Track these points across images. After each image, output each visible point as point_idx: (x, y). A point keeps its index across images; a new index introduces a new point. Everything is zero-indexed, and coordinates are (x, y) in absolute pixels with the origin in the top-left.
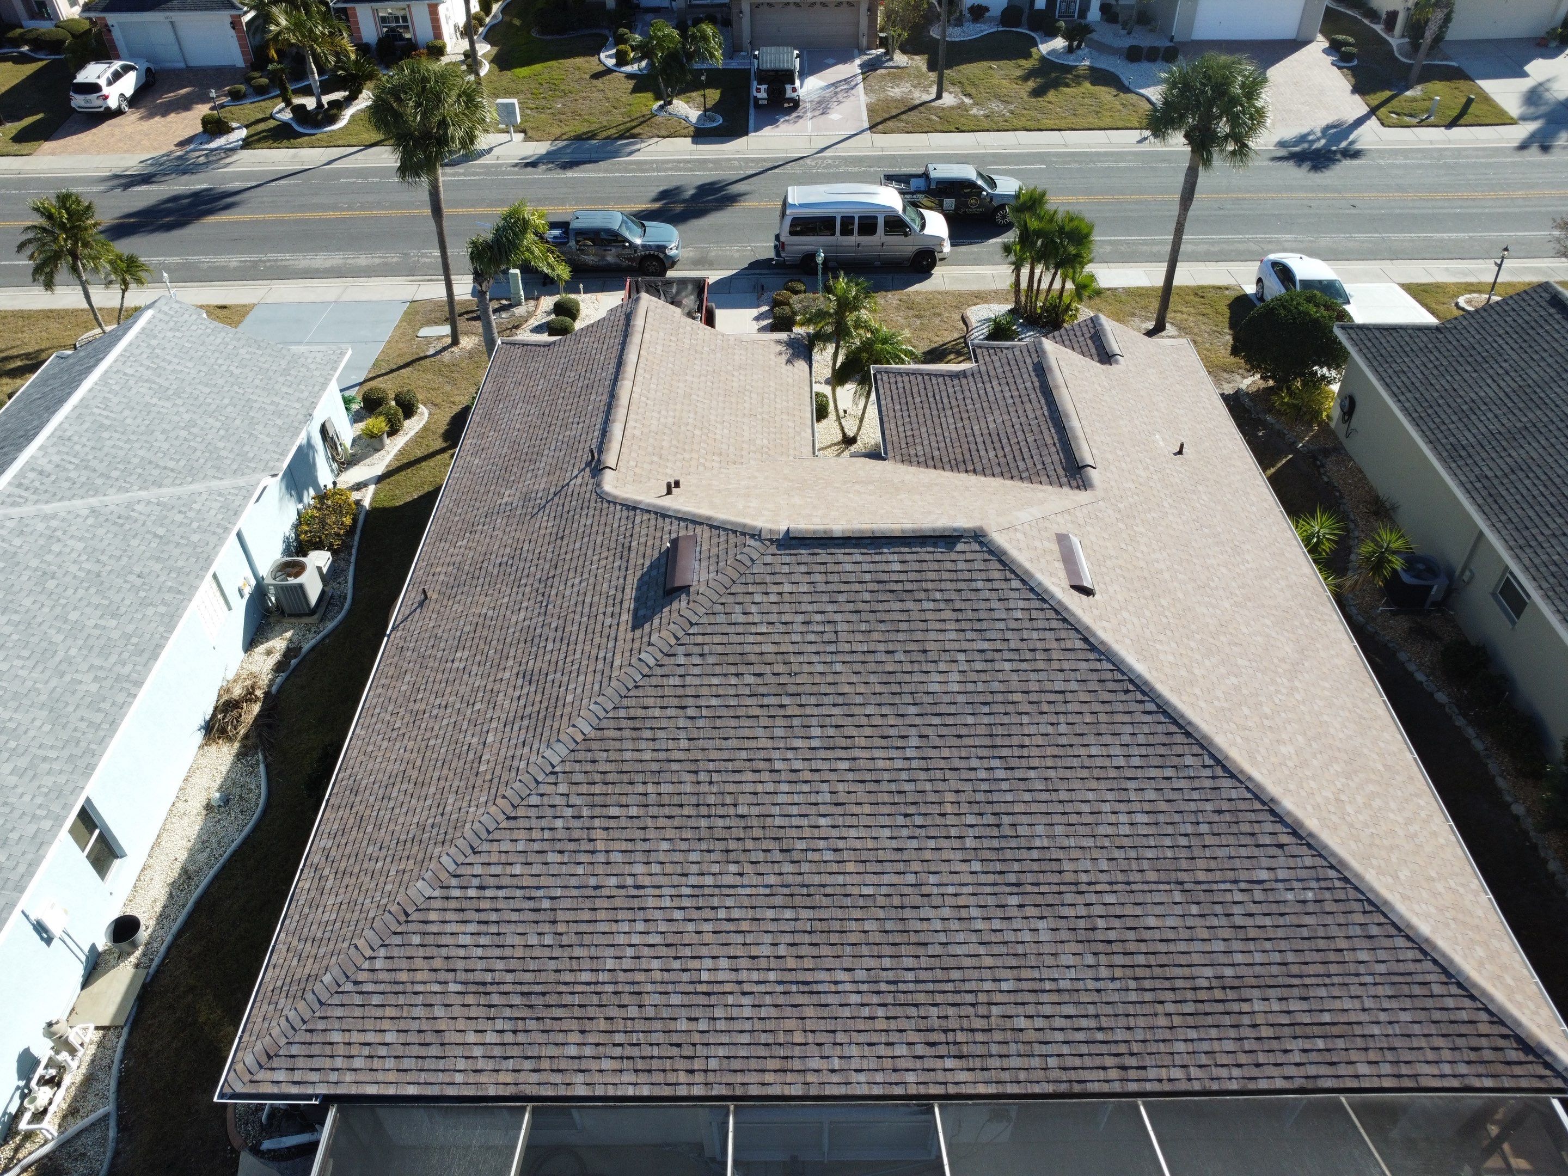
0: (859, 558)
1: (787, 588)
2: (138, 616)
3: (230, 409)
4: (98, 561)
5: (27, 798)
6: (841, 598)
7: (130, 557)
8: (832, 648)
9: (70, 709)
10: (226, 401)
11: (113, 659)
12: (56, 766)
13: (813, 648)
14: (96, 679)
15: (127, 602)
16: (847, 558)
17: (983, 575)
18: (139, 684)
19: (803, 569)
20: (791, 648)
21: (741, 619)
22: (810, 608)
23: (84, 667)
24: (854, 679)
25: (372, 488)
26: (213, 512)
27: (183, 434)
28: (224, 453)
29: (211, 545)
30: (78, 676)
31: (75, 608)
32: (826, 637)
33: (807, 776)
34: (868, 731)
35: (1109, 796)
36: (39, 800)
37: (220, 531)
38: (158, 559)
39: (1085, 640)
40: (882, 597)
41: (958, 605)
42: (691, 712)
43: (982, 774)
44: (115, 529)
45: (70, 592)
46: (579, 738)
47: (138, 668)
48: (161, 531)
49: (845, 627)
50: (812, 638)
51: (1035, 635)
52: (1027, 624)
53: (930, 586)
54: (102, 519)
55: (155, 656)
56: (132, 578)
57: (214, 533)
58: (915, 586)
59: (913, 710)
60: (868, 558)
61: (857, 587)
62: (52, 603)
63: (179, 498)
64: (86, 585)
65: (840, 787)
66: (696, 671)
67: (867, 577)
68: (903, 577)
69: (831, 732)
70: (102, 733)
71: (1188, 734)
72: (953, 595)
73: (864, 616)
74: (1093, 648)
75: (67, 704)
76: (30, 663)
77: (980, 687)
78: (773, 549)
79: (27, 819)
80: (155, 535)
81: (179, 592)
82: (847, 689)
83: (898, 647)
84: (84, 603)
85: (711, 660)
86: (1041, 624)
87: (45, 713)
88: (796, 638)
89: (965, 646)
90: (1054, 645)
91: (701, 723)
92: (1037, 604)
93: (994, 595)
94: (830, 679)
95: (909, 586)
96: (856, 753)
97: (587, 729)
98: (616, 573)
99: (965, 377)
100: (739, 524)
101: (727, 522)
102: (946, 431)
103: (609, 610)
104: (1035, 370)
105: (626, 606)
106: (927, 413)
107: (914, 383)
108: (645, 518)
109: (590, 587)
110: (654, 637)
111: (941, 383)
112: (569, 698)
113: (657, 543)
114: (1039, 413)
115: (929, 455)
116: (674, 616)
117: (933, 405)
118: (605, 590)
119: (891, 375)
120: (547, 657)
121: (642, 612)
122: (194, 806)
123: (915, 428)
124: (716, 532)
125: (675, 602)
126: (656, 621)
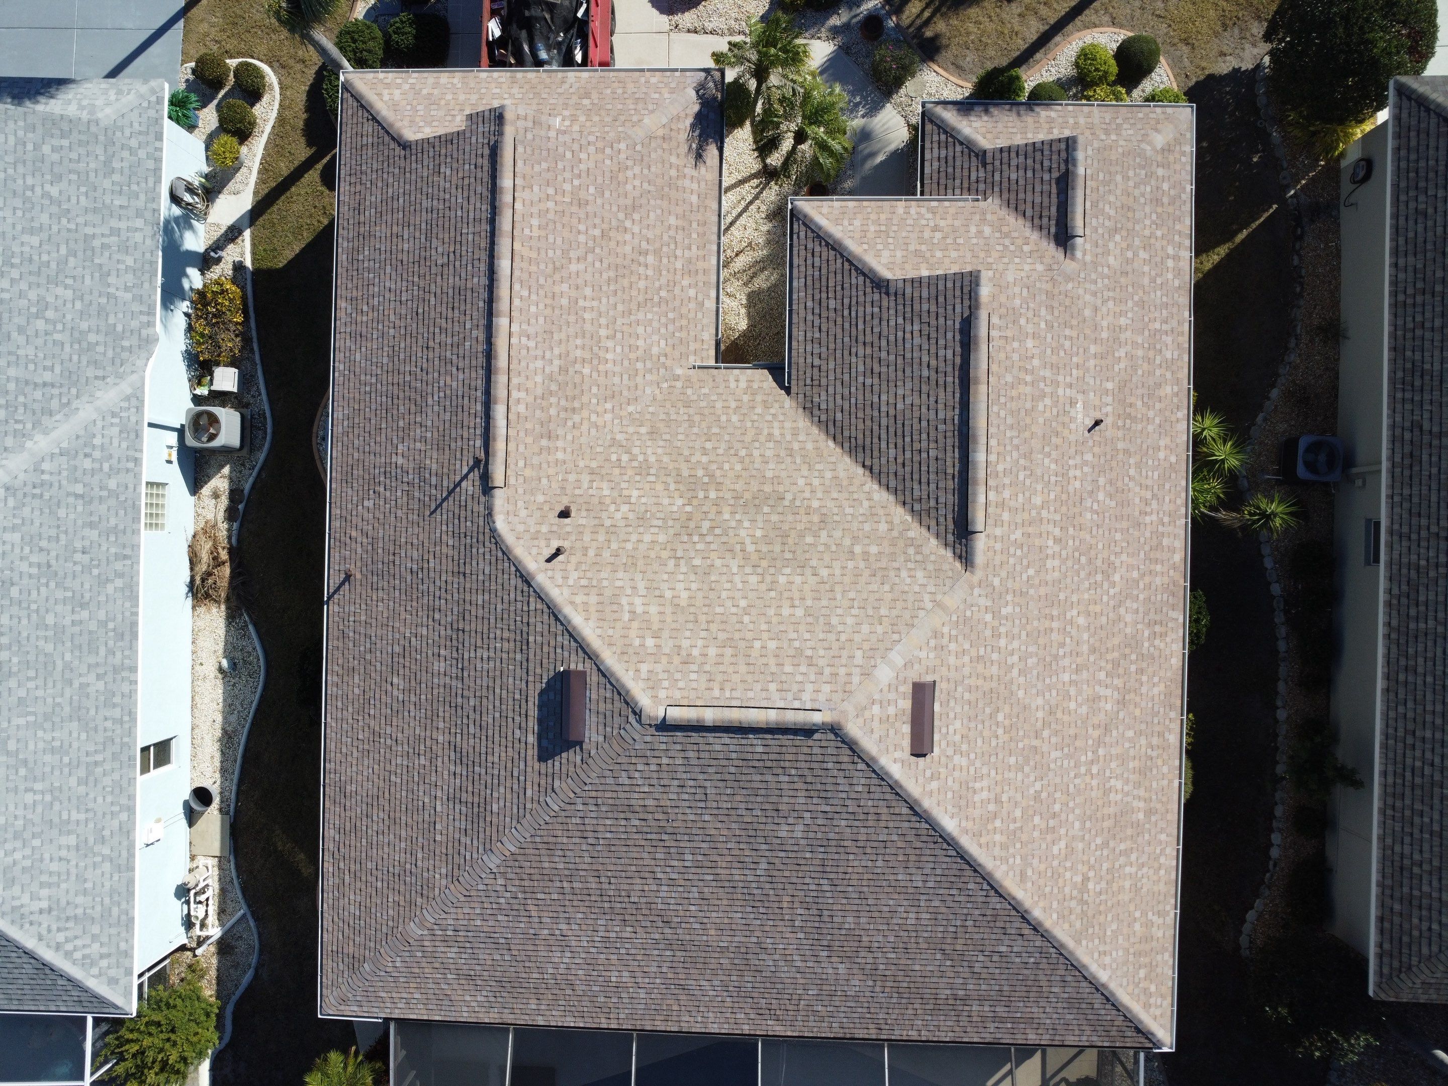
0: (727, 741)
1: (665, 761)
2: (102, 598)
3: (71, 260)
4: (41, 550)
5: (100, 800)
6: (711, 770)
7: (66, 532)
8: (702, 805)
9: (92, 712)
10: (63, 250)
11: (102, 651)
12: (108, 766)
13: (687, 804)
14: (99, 677)
15: (87, 586)
16: (717, 741)
17: (834, 759)
18: (134, 669)
19: (679, 747)
20: (668, 803)
21: (627, 781)
22: (684, 776)
23: (84, 669)
24: (719, 825)
25: (247, 234)
26: (116, 442)
27: (40, 324)
28: (92, 338)
29: (131, 486)
30: (83, 680)
31: (47, 611)
32: (697, 797)
33: (682, 882)
34: (729, 859)
35: (905, 903)
36: (109, 799)
37: (131, 465)
38: (91, 525)
39: (911, 808)
40: (745, 771)
41: (809, 780)
42: (590, 841)
43: (813, 887)
44: (36, 503)
45: (34, 593)
46: (508, 854)
47: (127, 653)
48: (79, 489)
49: (714, 791)
50: (686, 797)
51: (870, 803)
52: (866, 796)
53: (787, 764)
54: (20, 494)
55: (134, 635)
56: (78, 557)
57: (128, 471)
58: (775, 764)
59: (764, 847)
60: (735, 741)
61: (725, 763)
62: (25, 612)
63: (78, 437)
64: (43, 581)
65: (706, 890)
66: (593, 815)
67: (734, 755)
68: (765, 757)
69: (700, 858)
70: (126, 726)
71: (975, 871)
72: (806, 772)
73: (729, 784)
74: (916, 814)
75: (88, 710)
76: (40, 682)
77: (819, 835)
78: (653, 731)
79: (108, 817)
80: (77, 496)
81: (125, 557)
82: (713, 832)
83: (756, 806)
84: (52, 601)
85: (604, 808)
86: (877, 796)
87: (75, 724)
88: (672, 796)
89: (811, 808)
90: (885, 810)
91: (599, 848)
92: (877, 782)
93: (841, 774)
94: (699, 825)
95: (769, 764)
96: (719, 871)
97: (513, 849)
98: (518, 670)
99: (887, 294)
100: (623, 686)
101: (613, 674)
102: (853, 383)
103: (517, 718)
104: (961, 331)
105: (530, 724)
106: (839, 336)
107: (832, 268)
108: (539, 606)
109: (498, 673)
110: (557, 783)
111: (861, 288)
112: (495, 807)
113: (552, 655)
114: (950, 414)
115: (831, 414)
116: (572, 769)
117: (847, 325)
118: (511, 687)
119: (810, 234)
120: (471, 741)
121: (545, 743)
122: (210, 669)
123: (824, 356)
124: (602, 680)
125: (571, 751)
126: (557, 764)
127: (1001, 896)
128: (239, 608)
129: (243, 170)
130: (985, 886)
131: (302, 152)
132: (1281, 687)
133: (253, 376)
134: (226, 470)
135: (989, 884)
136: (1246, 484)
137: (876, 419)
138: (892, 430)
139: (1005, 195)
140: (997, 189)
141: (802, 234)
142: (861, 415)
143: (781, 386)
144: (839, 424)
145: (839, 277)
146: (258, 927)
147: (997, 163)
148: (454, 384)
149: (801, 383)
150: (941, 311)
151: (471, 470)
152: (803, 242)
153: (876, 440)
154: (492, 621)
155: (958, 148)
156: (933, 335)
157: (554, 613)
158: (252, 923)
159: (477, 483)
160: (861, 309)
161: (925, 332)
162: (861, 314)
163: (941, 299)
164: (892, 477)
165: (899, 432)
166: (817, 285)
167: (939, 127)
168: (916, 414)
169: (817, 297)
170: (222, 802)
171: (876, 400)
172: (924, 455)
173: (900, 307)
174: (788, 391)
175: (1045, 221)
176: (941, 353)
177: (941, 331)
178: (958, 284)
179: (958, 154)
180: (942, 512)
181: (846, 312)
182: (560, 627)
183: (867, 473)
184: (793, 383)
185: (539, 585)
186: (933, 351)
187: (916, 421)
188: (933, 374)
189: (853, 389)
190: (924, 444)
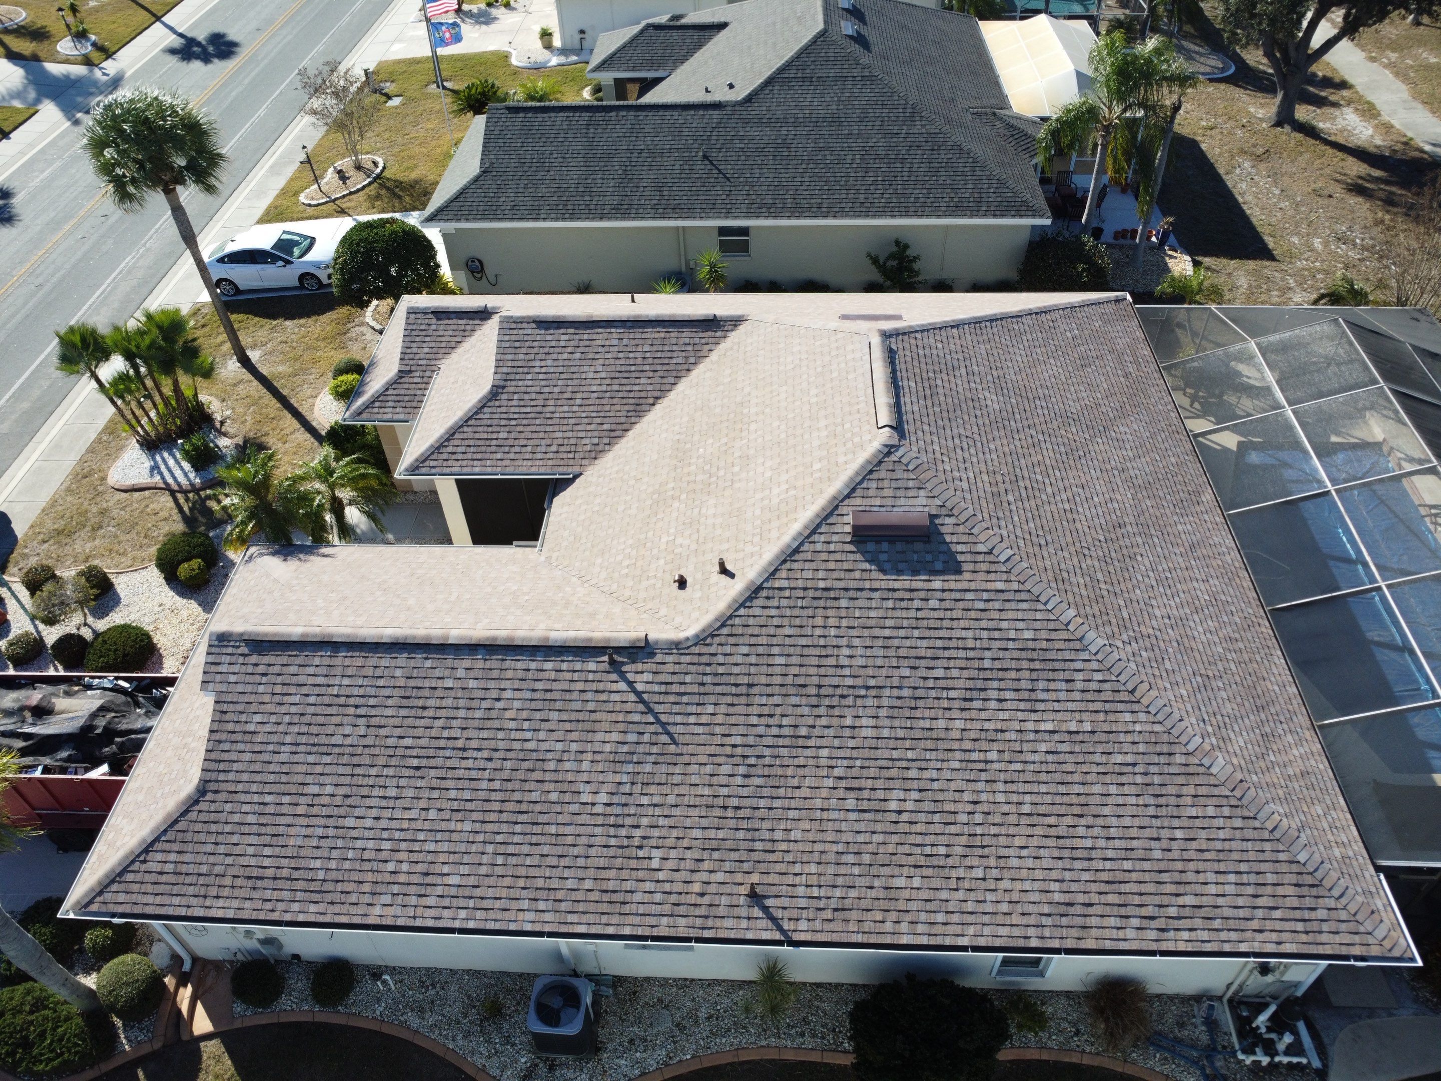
1: (937, 448)
6: (940, 423)
8: (979, 444)
13: (980, 454)
17: (915, 347)
19: (920, 433)
20: (983, 466)
21: (966, 484)
22: (950, 443)
32: (971, 443)
39: (951, 327)
41: (938, 370)
42: (1042, 542)
49: (962, 430)
50: (973, 451)
51: (952, 345)
52: (946, 345)
59: (1013, 423)
60: (908, 395)
61: (931, 411)
65: (1072, 481)
66: (1011, 527)
67: (922, 402)
68: (920, 385)
69: (1037, 470)
72: (930, 367)
73: (952, 417)
77: (992, 386)
78: (905, 441)
82: (1006, 449)
83: (971, 411)
85: (1001, 515)
86: (945, 339)
88: (974, 460)
89: (965, 380)
90: (958, 341)
93: (928, 349)
94: (1001, 455)
97: (1072, 610)
98: (861, 603)
99: (504, 387)
100: (863, 467)
101: (852, 479)
102: (578, 415)
104: (547, 329)
105: (920, 585)
106: (534, 428)
107: (471, 435)
108: (784, 574)
109: (866, 633)
110: (981, 548)
111: (494, 410)
112: (1028, 635)
113: (838, 556)
114: (615, 336)
115: (603, 434)
116: (961, 529)
117: (525, 422)
119: (433, 457)
121: (939, 566)
123: (549, 442)
124: (859, 492)
125: (943, 529)
139: (440, 356)
140: (433, 363)
141: (432, 463)
142: (607, 408)
143: (573, 481)
144: (614, 427)
145: (480, 429)
147: (412, 362)
149: (571, 462)
150: (527, 344)
151: (622, 675)
152: (440, 463)
153: (631, 395)
154: (803, 641)
156: (546, 350)
157: (791, 555)
159: (639, 667)
160: (513, 410)
161: (543, 356)
162: (517, 410)
163: (517, 344)
164: (665, 381)
165: (626, 375)
166: (483, 449)
167: (367, 407)
168: (612, 362)
169: (494, 449)
171: (595, 395)
172: (648, 355)
173: (518, 377)
174: (576, 477)
175: (468, 328)
176: (562, 343)
177: (544, 344)
178: (508, 332)
179: (395, 392)
180: (697, 341)
181: (513, 423)
182: (806, 547)
183: (660, 401)
184: (570, 470)
185: (760, 575)
186: (559, 350)
187: (618, 362)
188: (579, 350)
189: (584, 415)
190: (638, 355)
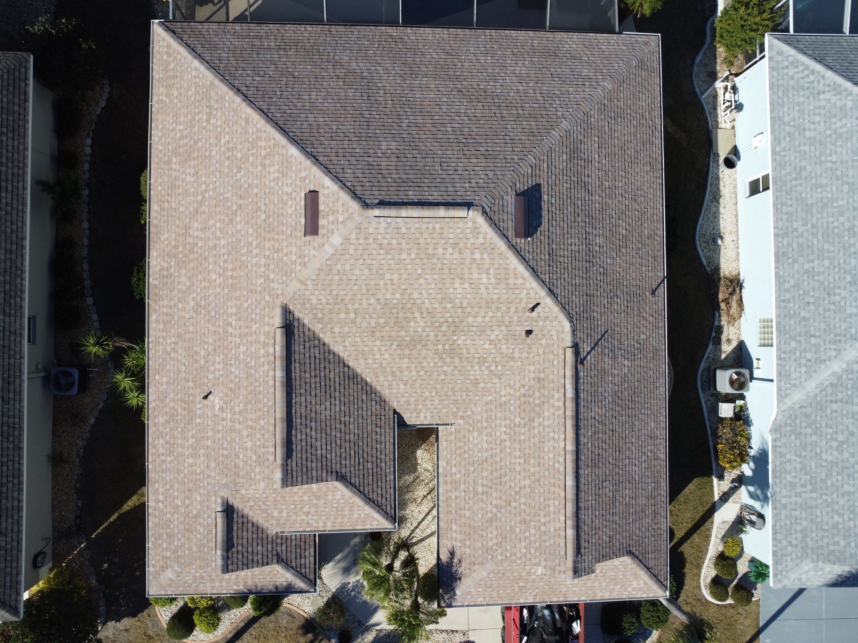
0: (430, 197)
1: (467, 185)
6: (439, 180)
8: (443, 160)
12: (789, 178)
13: (452, 160)
14: (796, 230)
15: (806, 283)
16: (436, 197)
17: (365, 188)
18: (776, 235)
19: (459, 193)
20: (463, 160)
21: (489, 173)
22: (455, 176)
24: (432, 148)
25: (716, 498)
27: (840, 438)
28: (809, 431)
32: (446, 164)
33: (452, 114)
34: (425, 129)
39: (317, 160)
40: (419, 180)
41: (380, 175)
42: (508, 138)
43: (374, 113)
44: (838, 331)
45: (837, 278)
46: (556, 129)
47: (780, 245)
48: (813, 340)
49: (436, 168)
50: (453, 164)
51: (342, 162)
52: (345, 167)
53: (393, 184)
54: (848, 336)
55: (776, 255)
56: (812, 300)
57: (785, 352)
58: (401, 184)
59: (404, 136)
60: (425, 197)
61: (431, 185)
62: (841, 267)
63: (815, 371)
64: (832, 285)
65: (438, 110)
66: (508, 153)
67: (426, 189)
68: (407, 188)
69: (442, 129)
70: (779, 202)
72: (381, 180)
73: (427, 172)
74: (314, 157)
75: (802, 210)
76: (831, 226)
77: (372, 143)
78: (475, 203)
80: (814, 336)
81: (784, 301)
82: (436, 144)
83: (411, 160)
85: (501, 157)
86: (338, 167)
88: (462, 164)
89: (378, 159)
90: (333, 158)
91: (502, 134)
92: (339, 175)
93: (360, 179)
94: (444, 148)
95: (404, 184)
96: (430, 121)
97: (553, 132)
98: (554, 238)
99: (337, 472)
100: (493, 229)
101: (500, 236)
102: (356, 417)
103: (554, 210)
104: (292, 450)
105: (546, 206)
106: (365, 446)
107: (370, 487)
108: (543, 276)
109: (566, 236)
110: (530, 171)
111: (353, 476)
112: (565, 157)
113: (535, 247)
114: (298, 399)
115: (369, 398)
116: (521, 180)
117: (361, 452)
118: (558, 228)
119: (384, 508)
120: (579, 196)
121: (537, 195)
122: (728, 238)
123: (374, 433)
124: (505, 233)
125: (522, 190)
126: (530, 183)
127: (260, 109)
128: (712, 274)
129: (720, 536)
130: (270, 115)
131: (686, 548)
132: (86, 242)
133: (709, 413)
134: (723, 356)
135: (268, 116)
136: (109, 365)
137: (342, 395)
138: (332, 389)
139: (265, 536)
140: (270, 540)
141: (389, 508)
142: (351, 398)
143: (399, 415)
144: (364, 392)
145: (366, 482)
146: (694, 88)
147: (270, 556)
148: (597, 409)
149: (387, 417)
150: (304, 463)
151: (585, 358)
152: (388, 503)
153: (342, 382)
154: (570, 267)
155: (294, 564)
156: (309, 448)
157: (534, 272)
158: (697, 90)
159: (581, 350)
160: (352, 463)
161: (314, 449)
162: (353, 459)
163: (305, 470)
164: (332, 360)
165: (328, 388)
166: (379, 476)
167: (306, 577)
168: (318, 399)
169: (379, 469)
170: (718, 161)
171: (342, 407)
172: (313, 374)
173: (329, 464)
174: (395, 412)
175: (240, 521)
176: (304, 437)
177: (304, 450)
178: (295, 479)
179: (294, 560)
180: (301, 340)
181: (361, 460)
182: (531, 264)
183: (346, 363)
184: (392, 417)
185: (544, 289)
186: (309, 438)
187: (318, 395)
188: (309, 424)
189: (356, 413)
190: (313, 381)
